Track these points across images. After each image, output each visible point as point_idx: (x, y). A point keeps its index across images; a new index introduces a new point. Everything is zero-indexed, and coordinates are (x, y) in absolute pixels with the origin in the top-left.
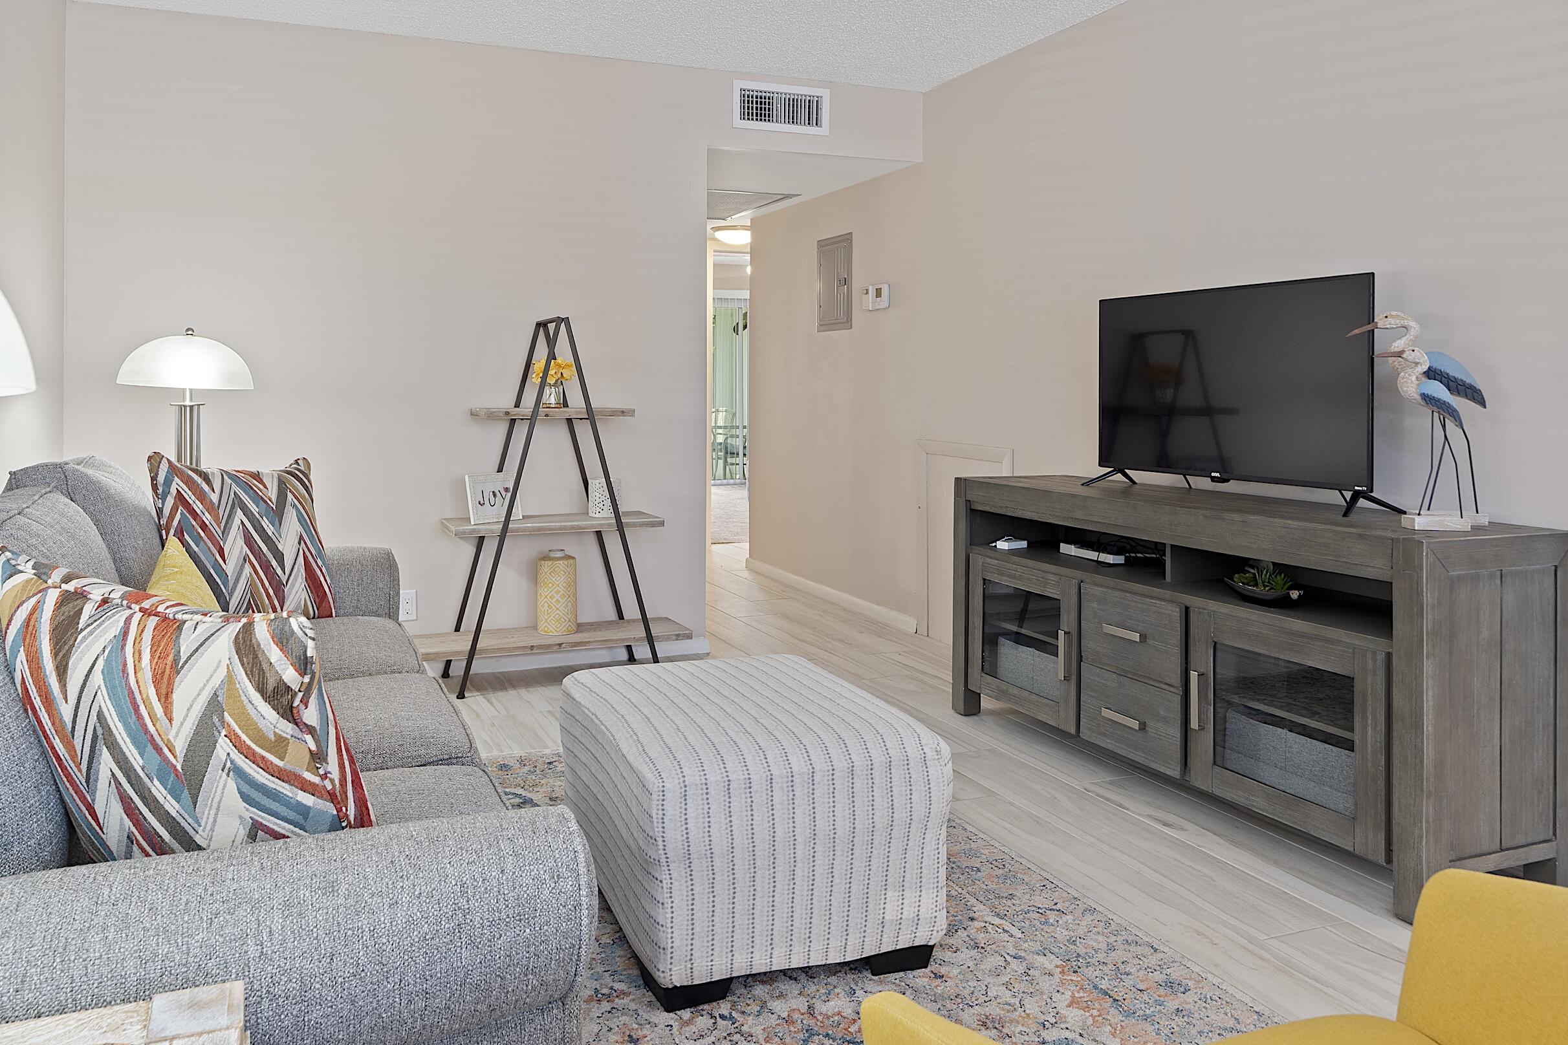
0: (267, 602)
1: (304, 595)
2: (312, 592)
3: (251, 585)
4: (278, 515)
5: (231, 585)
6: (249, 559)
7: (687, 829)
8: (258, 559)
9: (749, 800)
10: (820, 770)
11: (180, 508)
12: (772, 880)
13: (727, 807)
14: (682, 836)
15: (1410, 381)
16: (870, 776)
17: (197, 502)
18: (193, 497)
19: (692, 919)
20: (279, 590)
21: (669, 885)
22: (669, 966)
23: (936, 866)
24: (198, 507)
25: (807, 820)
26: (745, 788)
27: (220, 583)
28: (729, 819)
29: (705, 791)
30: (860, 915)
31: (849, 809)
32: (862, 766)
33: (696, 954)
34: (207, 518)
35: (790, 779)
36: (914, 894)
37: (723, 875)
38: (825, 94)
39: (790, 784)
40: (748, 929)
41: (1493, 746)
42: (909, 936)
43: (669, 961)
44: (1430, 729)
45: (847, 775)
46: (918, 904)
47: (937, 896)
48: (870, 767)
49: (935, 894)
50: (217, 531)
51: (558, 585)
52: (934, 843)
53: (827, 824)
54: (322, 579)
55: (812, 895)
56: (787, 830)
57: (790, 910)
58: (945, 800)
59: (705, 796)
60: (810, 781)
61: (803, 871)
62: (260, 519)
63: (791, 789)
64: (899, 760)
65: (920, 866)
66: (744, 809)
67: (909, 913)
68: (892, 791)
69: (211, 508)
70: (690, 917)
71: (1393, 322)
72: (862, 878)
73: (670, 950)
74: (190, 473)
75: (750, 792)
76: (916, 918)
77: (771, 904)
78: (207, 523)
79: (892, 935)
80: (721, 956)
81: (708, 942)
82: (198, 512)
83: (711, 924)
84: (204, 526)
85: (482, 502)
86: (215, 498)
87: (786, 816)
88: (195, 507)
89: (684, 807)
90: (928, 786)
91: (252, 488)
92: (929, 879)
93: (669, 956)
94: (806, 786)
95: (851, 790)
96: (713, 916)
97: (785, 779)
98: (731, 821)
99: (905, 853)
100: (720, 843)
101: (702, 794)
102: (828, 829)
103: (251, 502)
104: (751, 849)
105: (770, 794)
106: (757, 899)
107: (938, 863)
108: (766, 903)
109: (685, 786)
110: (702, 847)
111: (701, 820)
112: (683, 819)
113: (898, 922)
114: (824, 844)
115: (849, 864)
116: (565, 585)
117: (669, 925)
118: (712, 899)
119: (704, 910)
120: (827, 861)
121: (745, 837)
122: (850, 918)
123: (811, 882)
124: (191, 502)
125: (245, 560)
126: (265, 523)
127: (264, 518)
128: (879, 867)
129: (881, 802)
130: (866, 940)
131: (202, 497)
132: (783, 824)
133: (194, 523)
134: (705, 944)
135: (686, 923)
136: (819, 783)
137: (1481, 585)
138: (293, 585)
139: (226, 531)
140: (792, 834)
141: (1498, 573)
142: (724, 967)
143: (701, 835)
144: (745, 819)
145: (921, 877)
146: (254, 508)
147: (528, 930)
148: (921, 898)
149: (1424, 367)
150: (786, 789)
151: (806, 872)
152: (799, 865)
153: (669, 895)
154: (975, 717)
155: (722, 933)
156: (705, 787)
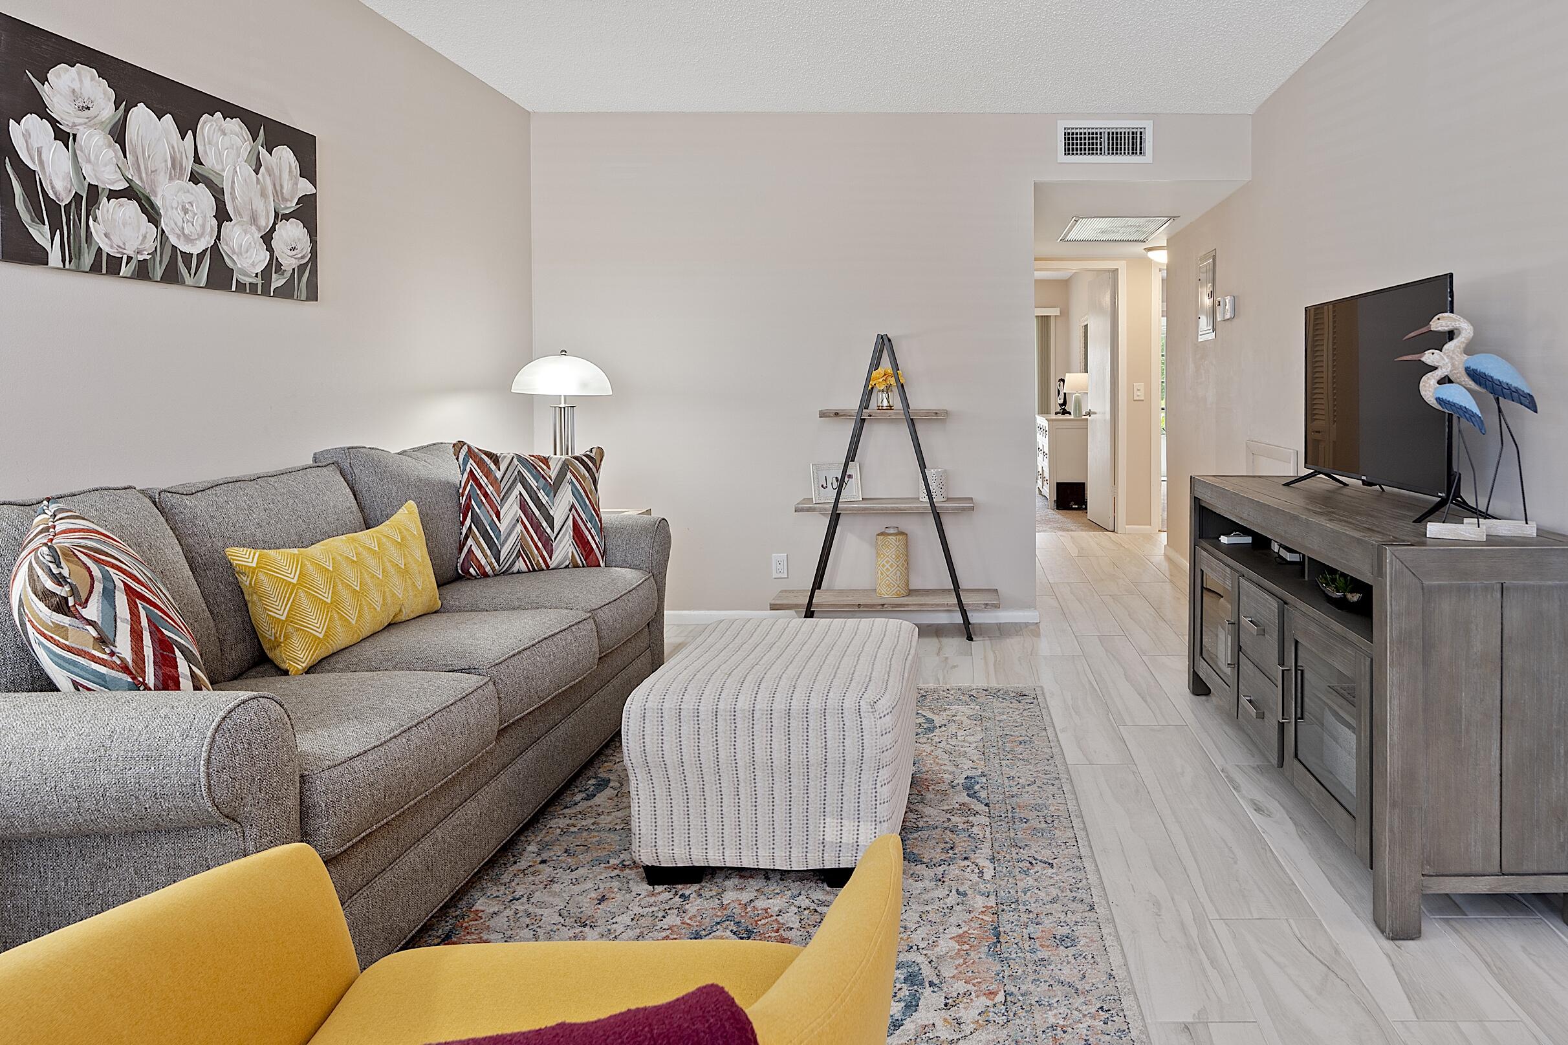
0: (536, 552)
1: (572, 549)
2: (579, 547)
3: (523, 538)
4: (554, 488)
5: (503, 538)
6: (522, 520)
7: (644, 743)
8: (530, 520)
9: (697, 726)
10: (760, 709)
11: (471, 481)
12: (719, 793)
13: (677, 730)
14: (641, 747)
15: (1427, 385)
16: (805, 719)
17: (483, 477)
18: (481, 474)
19: (655, 815)
20: (548, 544)
21: (636, 785)
22: (638, 848)
23: (874, 803)
24: (483, 481)
25: (747, 748)
26: (694, 716)
27: (493, 536)
28: (679, 739)
29: (660, 715)
30: (801, 833)
31: (785, 744)
32: (799, 710)
33: (659, 843)
34: (490, 489)
35: (733, 713)
36: (852, 824)
37: (677, 783)
38: (1148, 126)
39: (733, 718)
40: (702, 829)
41: (1490, 765)
42: (849, 858)
43: (638, 844)
44: (1395, 738)
45: (784, 716)
46: (856, 832)
47: (875, 828)
48: (806, 712)
49: (874, 826)
50: (496, 499)
51: (888, 556)
52: (871, 783)
53: (765, 754)
54: (590, 538)
55: (756, 810)
56: (729, 754)
57: (737, 820)
58: (878, 747)
59: (660, 719)
60: (751, 717)
61: (746, 790)
62: (537, 491)
63: (733, 721)
64: (834, 709)
65: (857, 800)
66: (692, 733)
67: (848, 838)
68: (825, 734)
69: (494, 482)
70: (653, 813)
71: (1444, 324)
72: (801, 803)
73: (638, 836)
74: (483, 456)
75: (698, 720)
76: (856, 844)
77: (720, 812)
78: (489, 493)
79: (833, 854)
80: (680, 848)
81: (669, 834)
82: (483, 484)
83: (670, 820)
84: (486, 495)
85: (825, 485)
86: (499, 475)
87: (728, 743)
88: (481, 481)
89: (642, 725)
90: (861, 734)
91: (536, 468)
92: (867, 813)
93: (638, 840)
94: (747, 721)
95: (787, 729)
96: (671, 814)
97: (729, 713)
98: (680, 741)
99: (842, 788)
100: (671, 758)
101: (658, 717)
102: (765, 758)
103: (532, 479)
104: (699, 766)
105: (715, 723)
106: (708, 806)
107: (876, 800)
108: (715, 811)
109: (645, 709)
110: (657, 759)
111: (656, 737)
112: (641, 734)
113: (838, 845)
114: (763, 770)
115: (787, 789)
116: (894, 556)
117: (637, 816)
118: (670, 801)
119: (664, 808)
120: (767, 784)
121: (693, 755)
122: (791, 834)
123: (754, 800)
124: (479, 477)
125: (518, 521)
126: (541, 495)
127: (541, 491)
128: (816, 796)
129: (815, 742)
130: (808, 855)
131: (488, 473)
132: (726, 749)
133: (479, 492)
134: (666, 835)
135: (650, 816)
136: (758, 720)
137: (1472, 597)
138: (561, 541)
139: (503, 500)
140: (733, 758)
141: (1499, 586)
142: (683, 856)
143: (655, 749)
144: (693, 741)
145: (859, 810)
146: (533, 483)
147: (153, 768)
148: (859, 828)
149: (1444, 370)
150: (729, 722)
151: (749, 791)
152: (742, 784)
153: (636, 793)
154: (1203, 698)
155: (680, 829)
156: (660, 712)
